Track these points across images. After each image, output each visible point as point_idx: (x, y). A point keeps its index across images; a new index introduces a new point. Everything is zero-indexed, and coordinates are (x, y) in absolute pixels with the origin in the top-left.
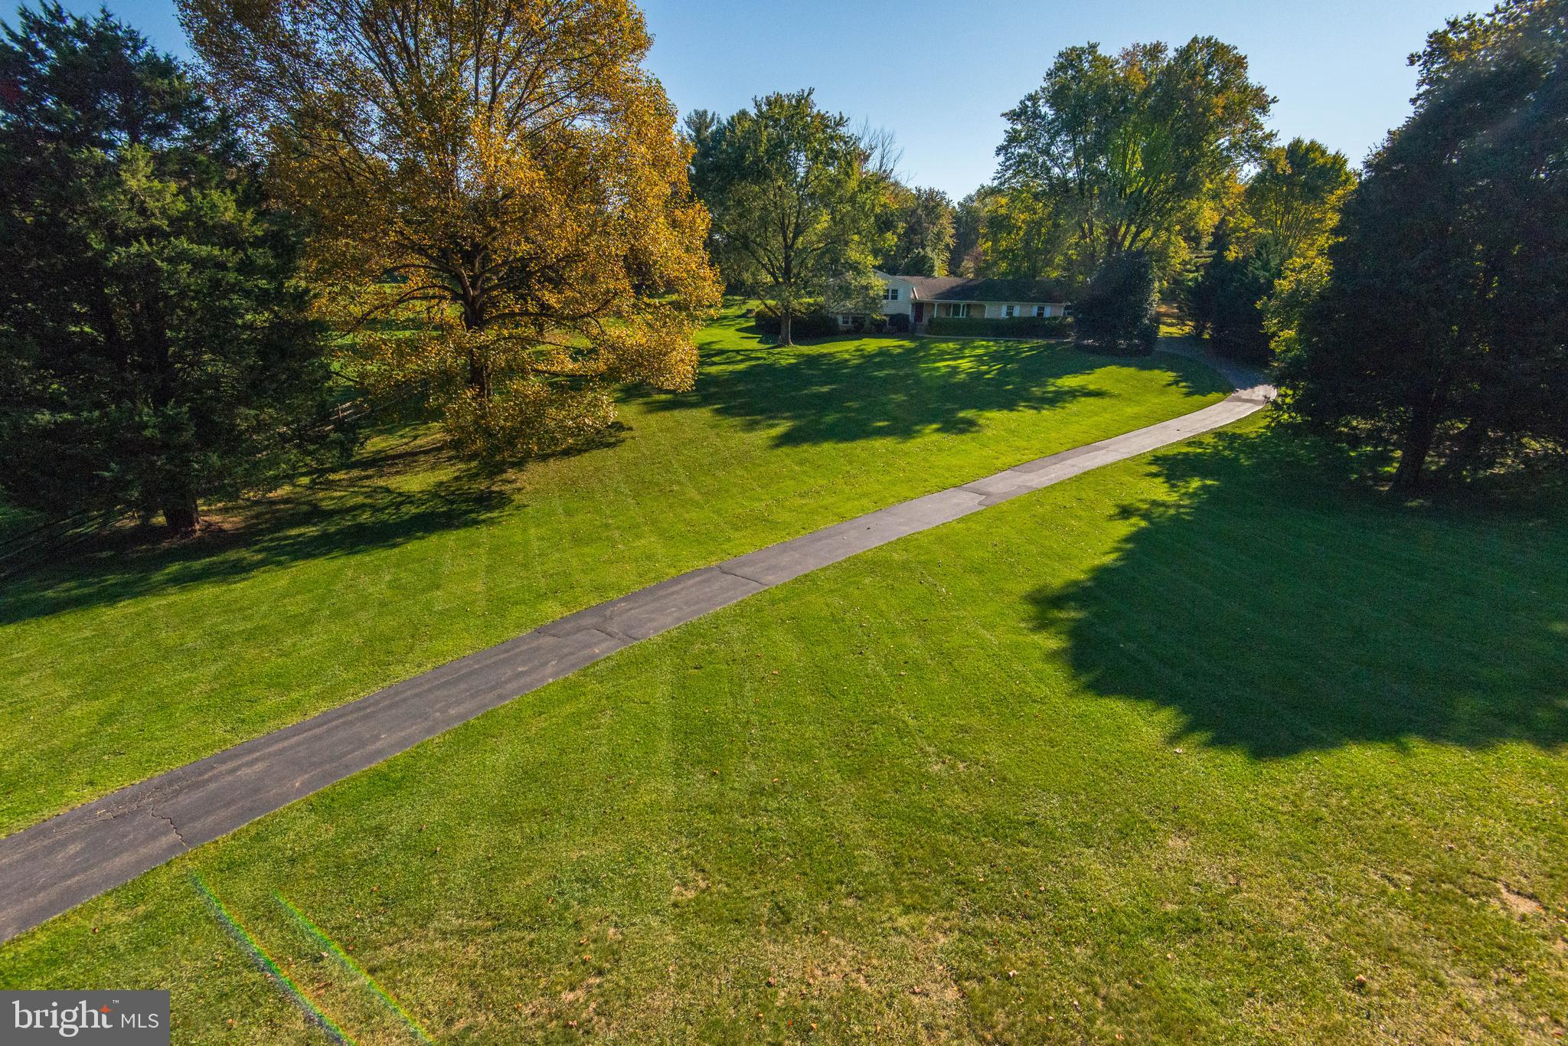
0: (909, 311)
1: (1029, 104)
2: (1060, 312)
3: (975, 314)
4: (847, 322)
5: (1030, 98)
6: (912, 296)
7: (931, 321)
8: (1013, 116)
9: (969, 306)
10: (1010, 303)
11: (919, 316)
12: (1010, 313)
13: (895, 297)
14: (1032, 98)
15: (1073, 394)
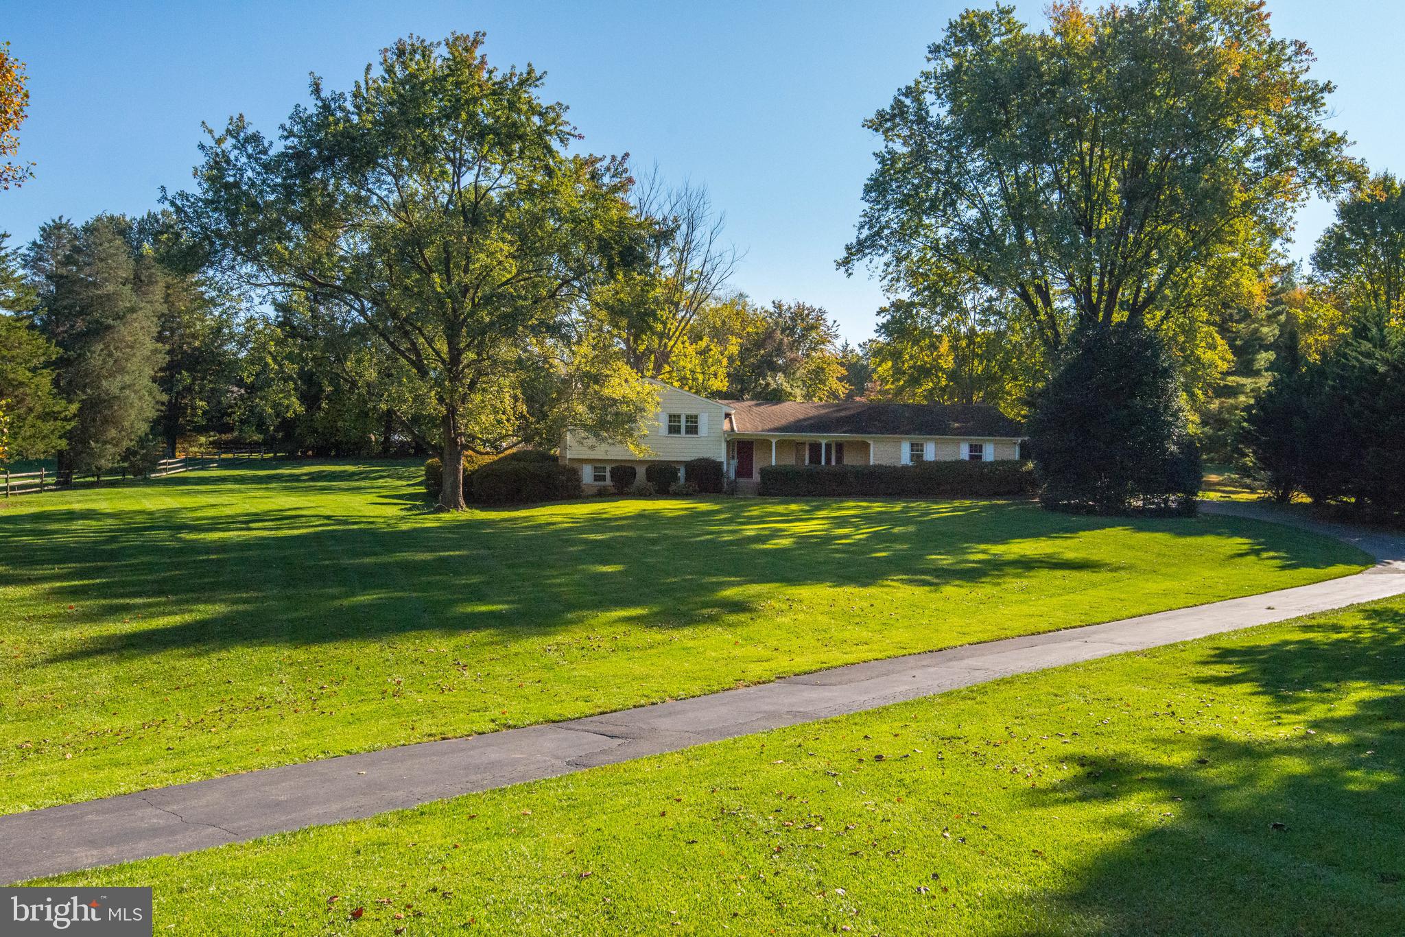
0: (720, 453)
1: (908, 102)
2: (1014, 454)
3: (851, 460)
4: (603, 478)
5: (908, 92)
6: (726, 426)
7: (764, 472)
8: (882, 122)
9: (840, 447)
10: (916, 438)
11: (744, 470)
12: (917, 455)
13: (693, 429)
14: (913, 92)
15: (1027, 565)
